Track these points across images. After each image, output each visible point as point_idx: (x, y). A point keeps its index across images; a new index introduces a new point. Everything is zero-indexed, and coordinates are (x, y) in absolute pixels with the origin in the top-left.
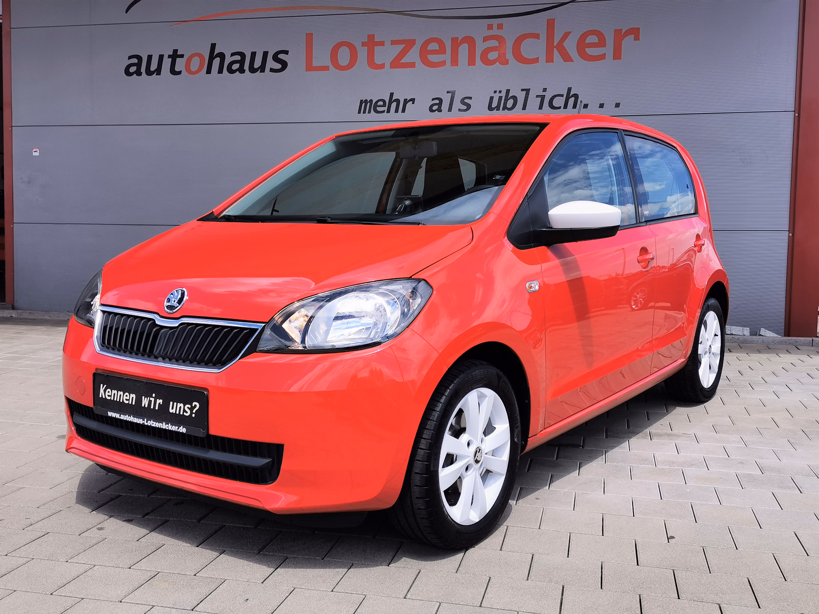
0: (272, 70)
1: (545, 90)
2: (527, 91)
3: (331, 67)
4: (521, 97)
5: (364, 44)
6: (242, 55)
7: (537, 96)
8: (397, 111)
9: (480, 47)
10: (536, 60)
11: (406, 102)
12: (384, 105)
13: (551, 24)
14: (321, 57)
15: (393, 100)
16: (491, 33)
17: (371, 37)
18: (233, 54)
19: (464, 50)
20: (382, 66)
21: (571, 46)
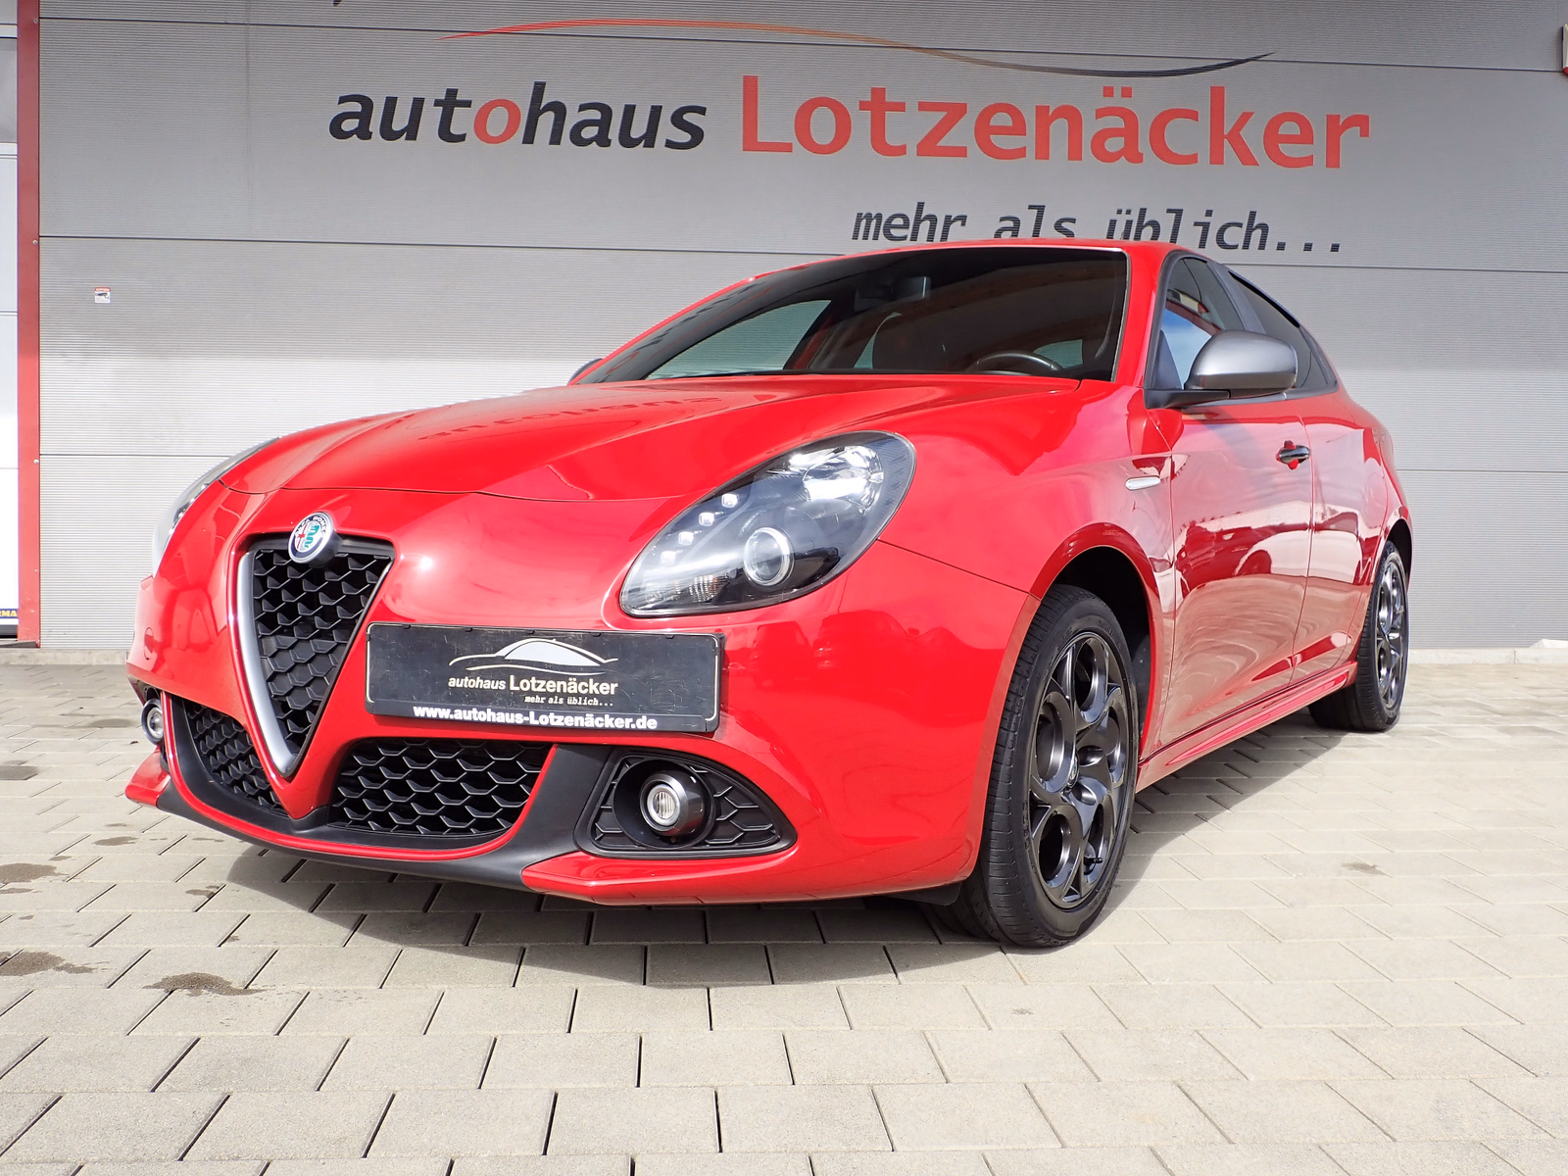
0: (670, 144)
1: (1209, 213)
2: (1179, 213)
3: (797, 145)
4: (1167, 223)
5: (863, 106)
6: (606, 111)
7: (1196, 224)
8: (930, 238)
9: (1090, 127)
10: (1192, 159)
11: (948, 221)
12: (906, 226)
13: (1217, 95)
14: (775, 124)
15: (923, 216)
16: (1109, 102)
17: (878, 93)
18: (583, 108)
19: (1059, 129)
20: (901, 151)
21: (1253, 136)
